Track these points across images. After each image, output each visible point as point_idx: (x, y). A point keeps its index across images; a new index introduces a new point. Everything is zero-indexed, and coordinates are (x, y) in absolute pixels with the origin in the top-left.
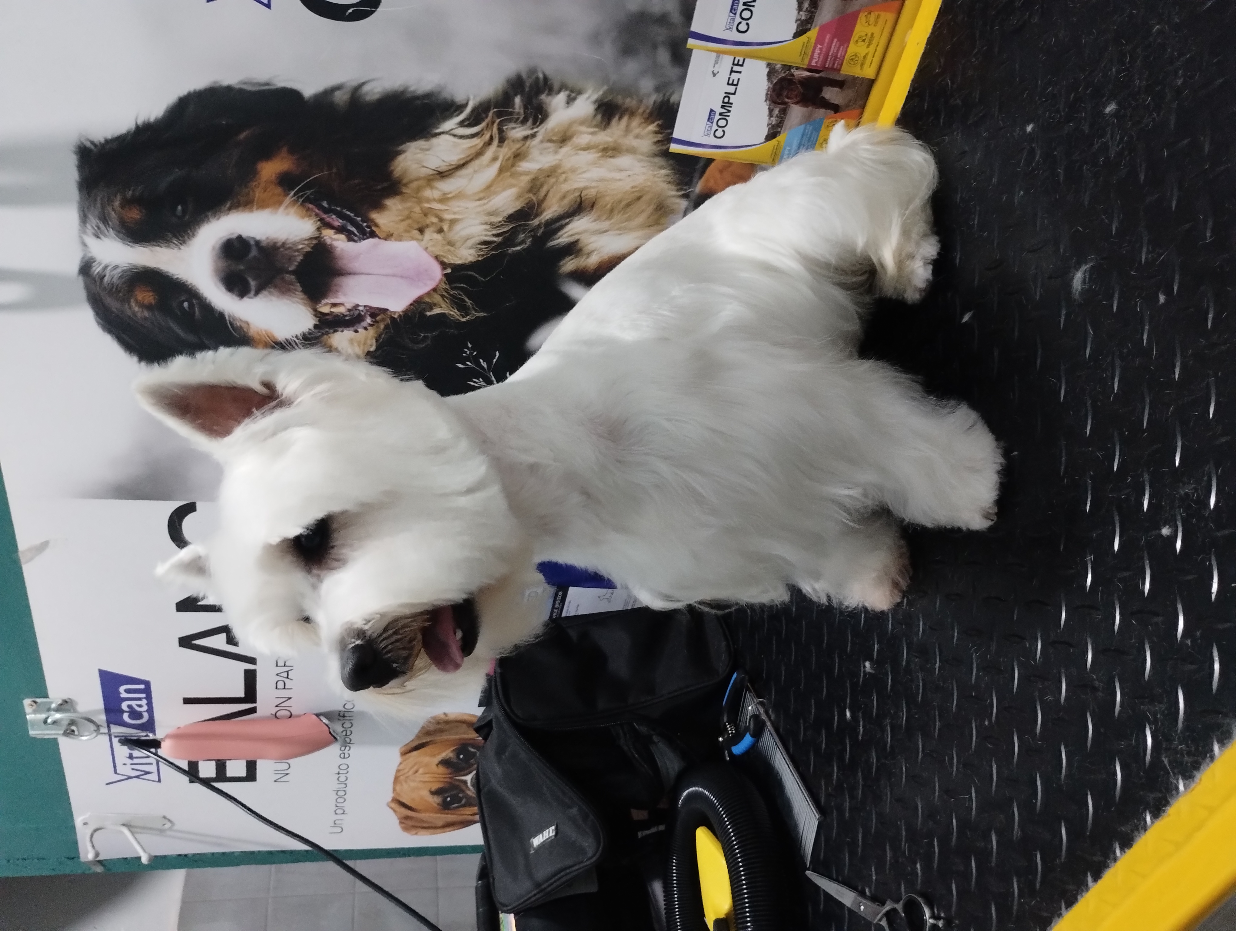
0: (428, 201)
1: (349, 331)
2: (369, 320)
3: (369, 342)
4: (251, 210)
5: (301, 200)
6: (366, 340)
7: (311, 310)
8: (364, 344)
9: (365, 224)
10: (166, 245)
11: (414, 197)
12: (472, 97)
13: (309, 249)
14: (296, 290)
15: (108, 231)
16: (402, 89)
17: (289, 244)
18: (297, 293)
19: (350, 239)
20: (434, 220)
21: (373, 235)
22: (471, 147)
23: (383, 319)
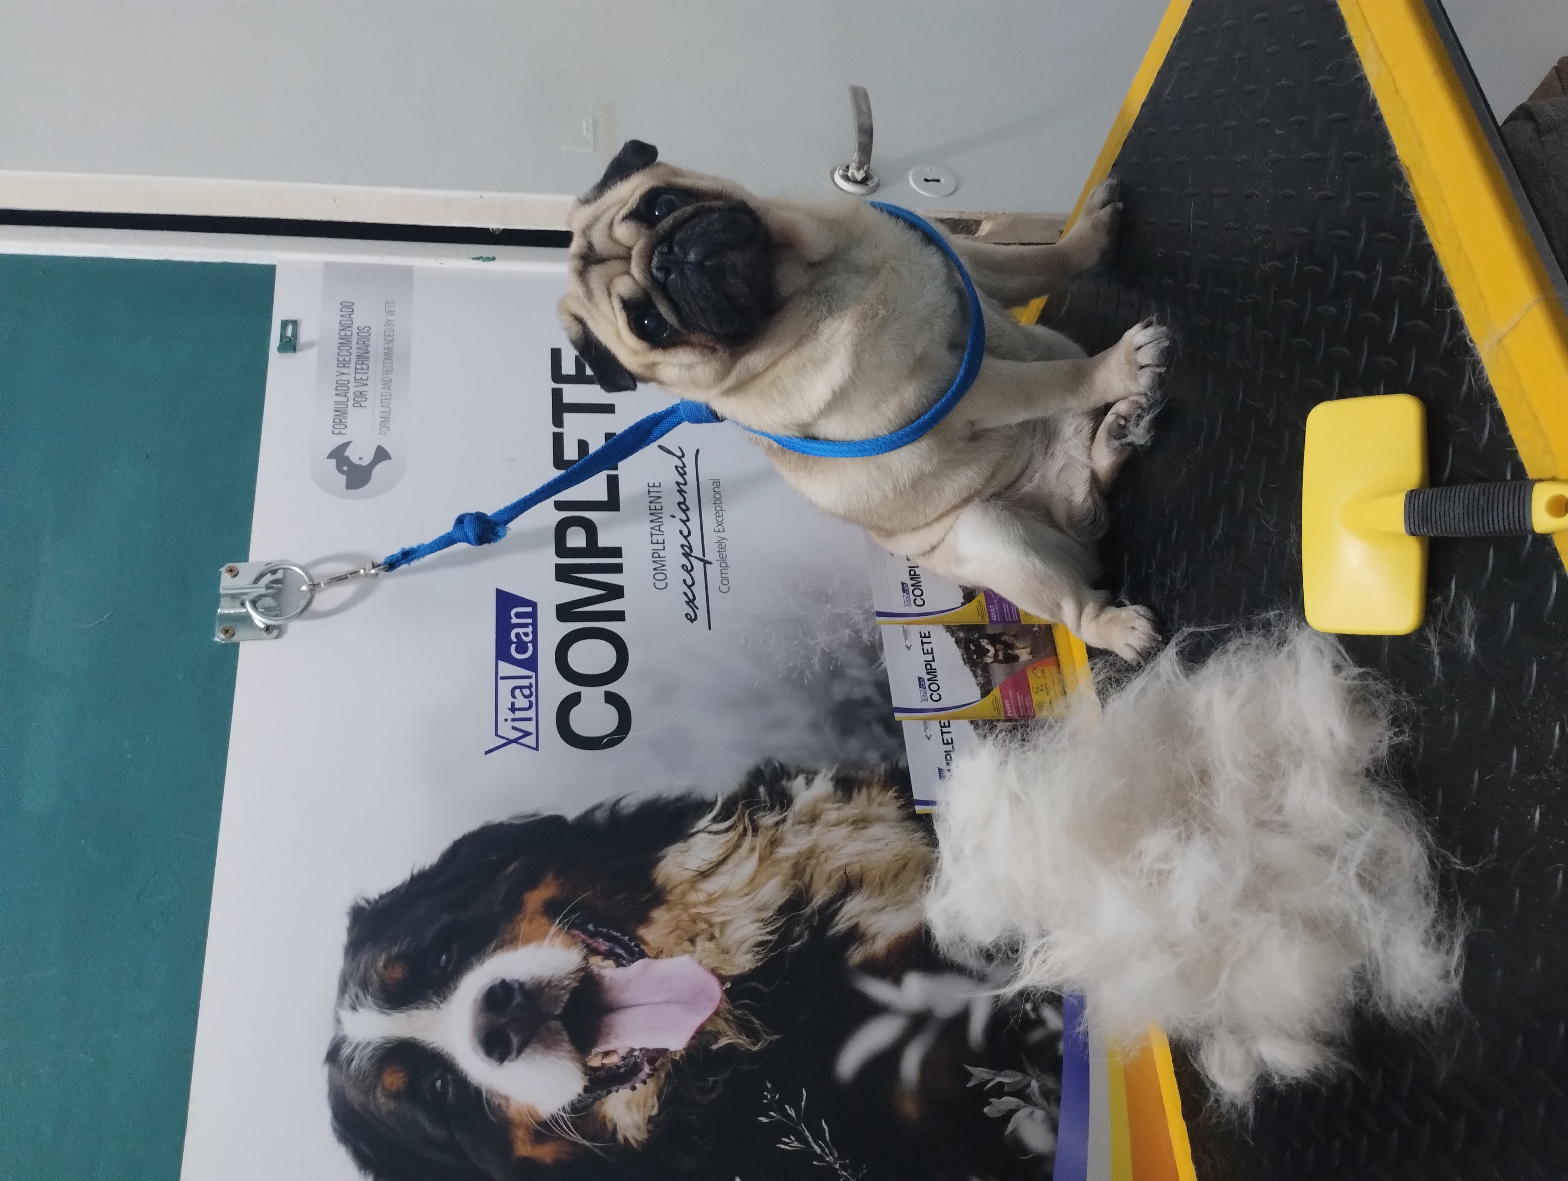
0: (695, 905)
1: (625, 1089)
2: (647, 1069)
3: (650, 1102)
4: (516, 948)
5: (566, 927)
6: (646, 1100)
7: (580, 1066)
8: (645, 1106)
9: (633, 944)
10: (425, 1005)
11: (680, 904)
12: (719, 794)
13: (575, 984)
14: (563, 1041)
15: (365, 998)
16: (655, 798)
17: (554, 981)
18: (564, 1044)
19: (619, 965)
20: (704, 926)
21: (642, 955)
22: (728, 841)
23: (663, 1065)
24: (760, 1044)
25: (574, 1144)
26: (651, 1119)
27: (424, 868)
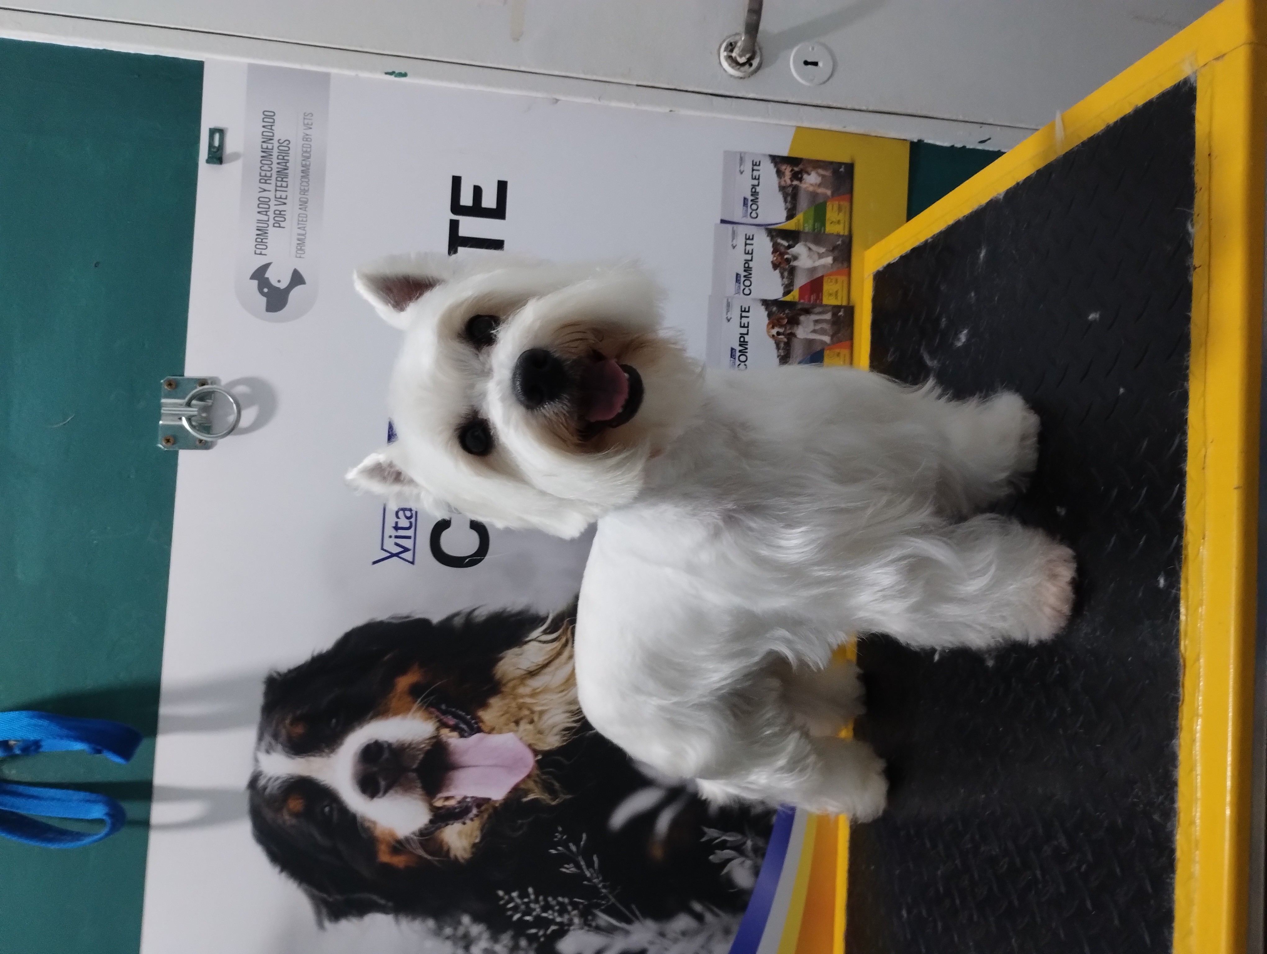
0: (523, 696)
1: (458, 823)
2: (475, 811)
3: (475, 834)
4: (387, 718)
5: (425, 705)
6: (472, 832)
7: (427, 805)
8: (471, 836)
9: (473, 721)
10: (320, 754)
11: (512, 694)
13: (428, 748)
14: (417, 787)
15: (277, 745)
16: (501, 610)
17: (413, 744)
19: (462, 736)
20: (526, 712)
21: (479, 730)
23: (487, 809)
24: (557, 800)
27: (322, 652)
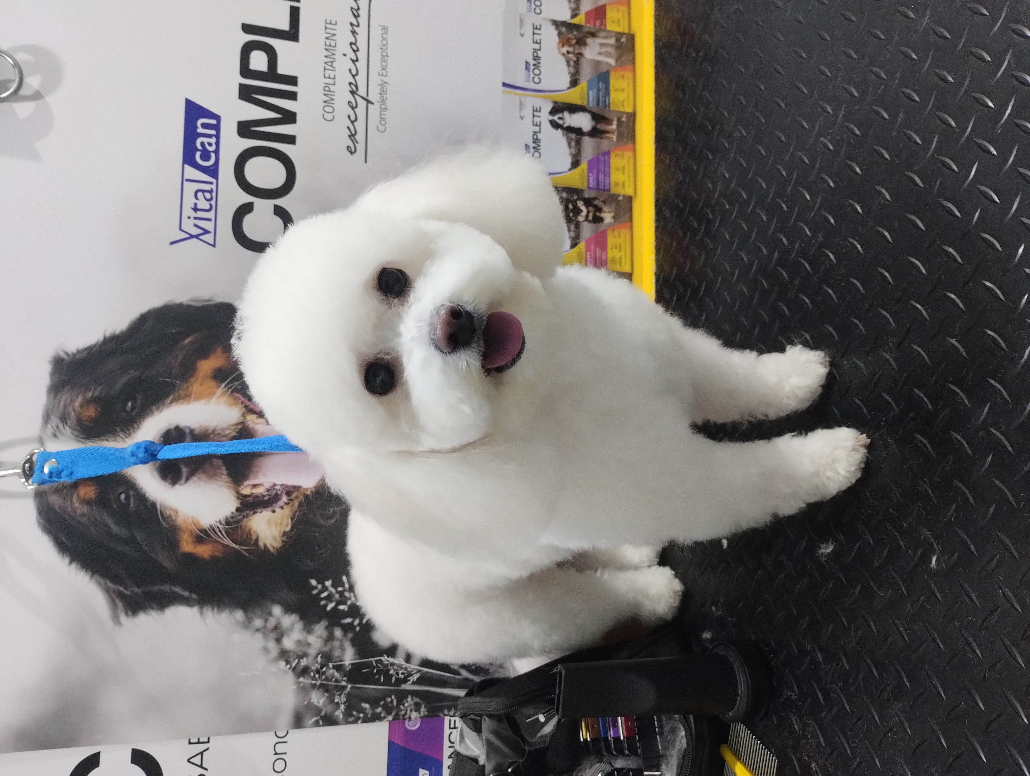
3: (285, 522)
4: (189, 402)
5: (230, 391)
6: (282, 520)
8: (281, 524)
10: (113, 438)
13: (234, 434)
14: (222, 474)
15: (65, 429)
17: (218, 430)
25: (226, 546)
26: (285, 534)
27: (115, 332)
